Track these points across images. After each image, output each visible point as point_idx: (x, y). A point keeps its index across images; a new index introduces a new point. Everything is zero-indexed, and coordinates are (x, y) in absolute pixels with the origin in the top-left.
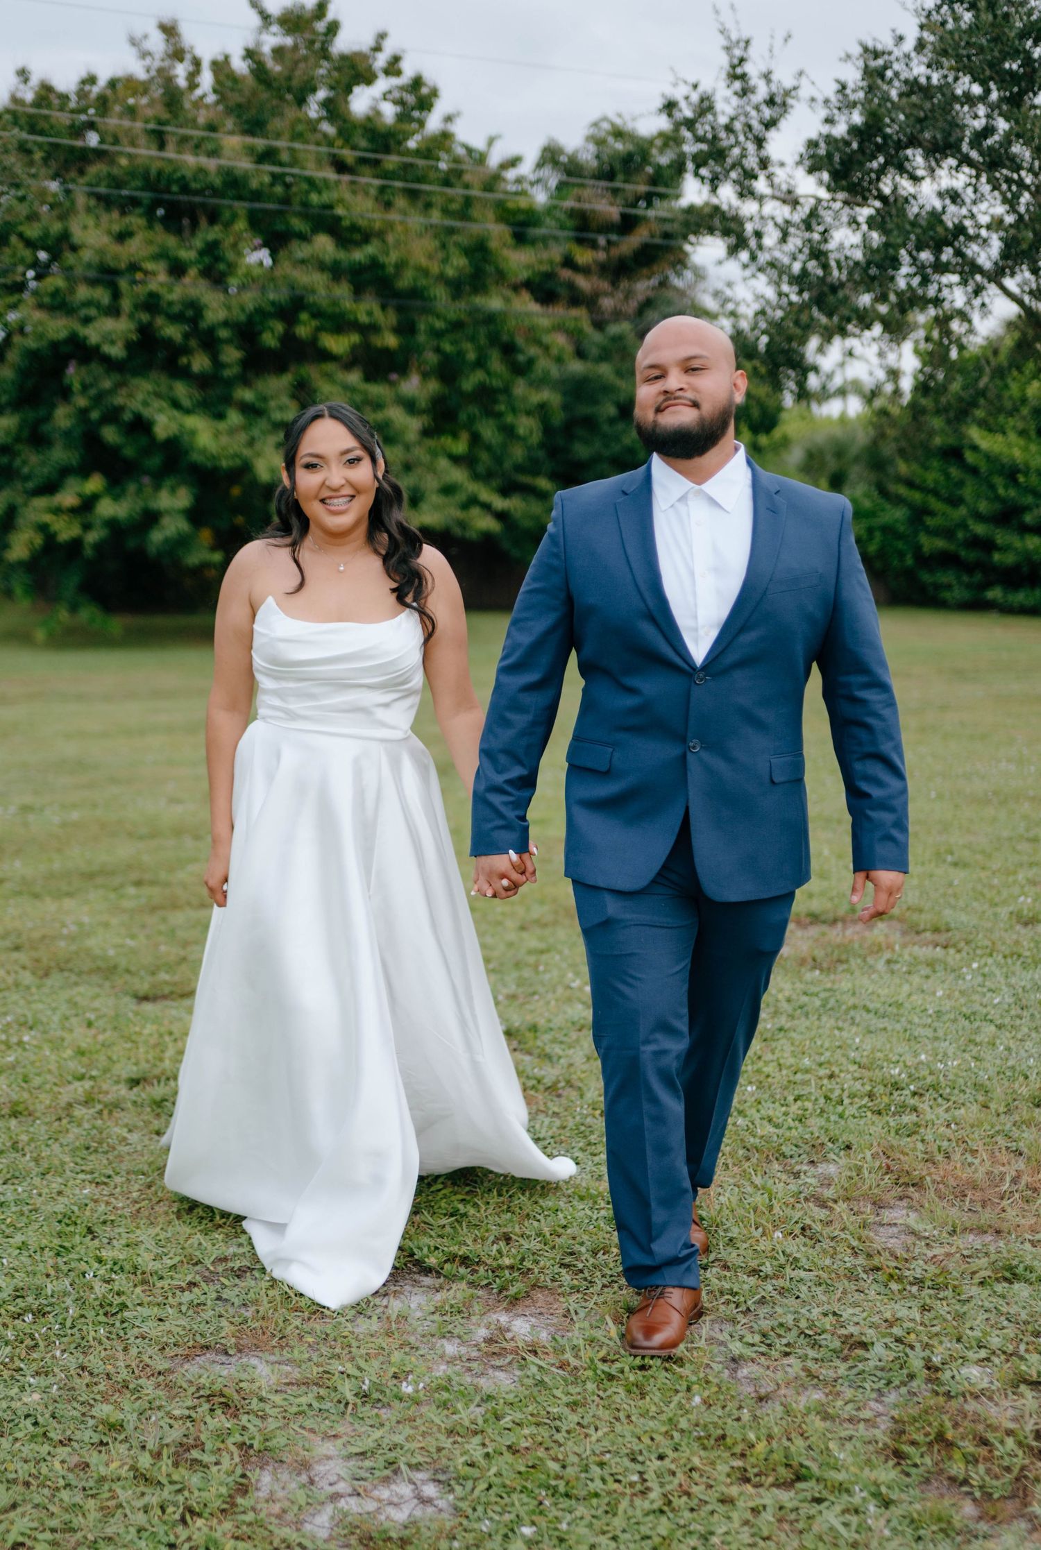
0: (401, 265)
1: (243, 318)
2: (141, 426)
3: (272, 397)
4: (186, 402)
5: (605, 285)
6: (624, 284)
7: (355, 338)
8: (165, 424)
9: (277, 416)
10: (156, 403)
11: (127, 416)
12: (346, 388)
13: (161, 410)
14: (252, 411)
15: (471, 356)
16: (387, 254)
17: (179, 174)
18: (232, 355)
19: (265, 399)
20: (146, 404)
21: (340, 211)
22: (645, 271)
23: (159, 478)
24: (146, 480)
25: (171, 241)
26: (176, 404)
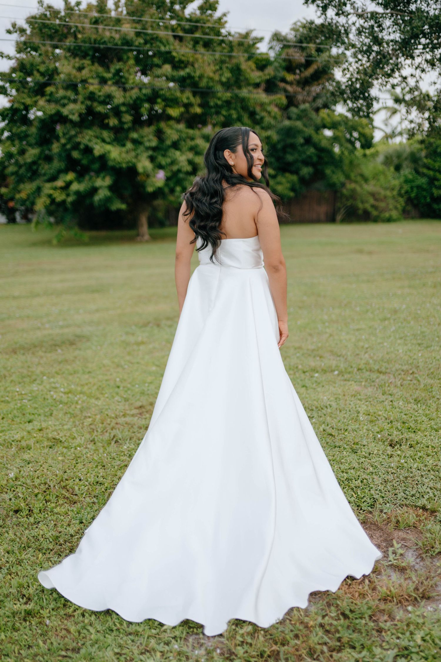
0: (201, 77)
1: (131, 102)
2: (88, 150)
3: (145, 136)
4: (108, 140)
5: (299, 89)
6: (307, 88)
7: (182, 109)
8: (98, 149)
9: (147, 144)
10: (95, 140)
11: (82, 147)
12: (178, 131)
13: (96, 143)
14: (136, 142)
15: (235, 116)
16: (195, 72)
17: (103, 40)
18: (127, 118)
19: (142, 137)
20: (90, 140)
21: (174, 54)
22: (316, 83)
23: (98, 172)
24: (92, 174)
25: (100, 69)
26: (104, 141)
